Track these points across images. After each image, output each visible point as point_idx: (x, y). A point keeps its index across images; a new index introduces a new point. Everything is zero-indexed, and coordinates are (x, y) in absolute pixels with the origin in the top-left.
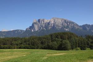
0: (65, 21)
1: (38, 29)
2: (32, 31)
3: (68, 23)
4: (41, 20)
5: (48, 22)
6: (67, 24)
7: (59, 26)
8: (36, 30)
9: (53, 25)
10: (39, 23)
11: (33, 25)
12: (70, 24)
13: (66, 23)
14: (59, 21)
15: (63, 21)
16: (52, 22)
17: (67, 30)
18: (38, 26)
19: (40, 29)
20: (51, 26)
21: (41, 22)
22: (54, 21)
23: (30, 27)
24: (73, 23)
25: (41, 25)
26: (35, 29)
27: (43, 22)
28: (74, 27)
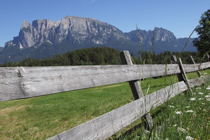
0: (94, 23)
1: (34, 43)
2: (21, 47)
3: (101, 29)
4: (39, 23)
5: (56, 25)
6: (98, 30)
7: (80, 35)
8: (30, 45)
9: (67, 33)
10: (35, 30)
11: (21, 33)
12: (104, 29)
13: (95, 27)
14: (81, 23)
15: (89, 24)
16: (66, 27)
17: (98, 42)
18: (33, 36)
19: (39, 43)
20: (64, 36)
21: (39, 27)
22: (70, 25)
23: (15, 38)
24: (110, 27)
25: (40, 34)
26: (26, 44)
27: (44, 27)
28: (112, 35)
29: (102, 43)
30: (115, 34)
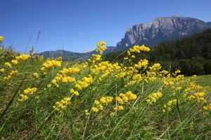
0: (178, 19)
1: (135, 41)
2: (127, 45)
3: (185, 23)
4: (137, 27)
5: (150, 27)
6: (183, 24)
7: (168, 30)
9: (158, 30)
10: (135, 32)
11: (126, 36)
12: (188, 23)
13: (180, 22)
14: (168, 21)
15: (175, 21)
16: (157, 26)
17: (183, 34)
18: (134, 37)
19: (138, 40)
20: (155, 33)
21: (137, 30)
22: (159, 24)
23: (122, 40)
24: (194, 20)
25: (139, 34)
26: (130, 43)
27: (140, 29)
28: (195, 26)
29: (186, 34)
30: (198, 25)
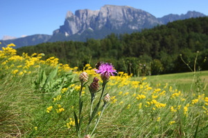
0: (129, 10)
1: (77, 31)
2: (67, 34)
3: (136, 15)
4: (81, 12)
5: (96, 14)
6: (134, 16)
7: (117, 22)
8: (74, 33)
9: (105, 20)
10: (78, 19)
11: (66, 22)
12: (139, 15)
13: (130, 13)
14: (118, 10)
15: (125, 11)
16: (105, 15)
17: (133, 28)
18: (77, 25)
19: (82, 30)
20: (103, 23)
21: (81, 16)
22: (108, 13)
23: (61, 27)
24: (145, 13)
25: (82, 23)
26: (71, 32)
27: (85, 16)
28: (146, 20)
29: (137, 28)
30: (149, 19)
